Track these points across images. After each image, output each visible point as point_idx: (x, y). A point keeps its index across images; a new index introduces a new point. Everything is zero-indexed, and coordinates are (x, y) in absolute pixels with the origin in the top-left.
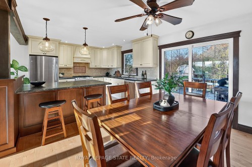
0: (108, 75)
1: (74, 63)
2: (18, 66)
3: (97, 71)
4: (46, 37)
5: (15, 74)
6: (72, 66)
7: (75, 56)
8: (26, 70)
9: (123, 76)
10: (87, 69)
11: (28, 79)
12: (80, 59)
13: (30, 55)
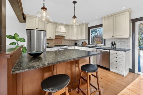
0: (76, 44)
1: (56, 36)
2: (18, 38)
3: (69, 41)
4: (44, 7)
5: (17, 44)
6: (54, 38)
7: (56, 31)
8: (24, 41)
9: (89, 45)
10: (63, 41)
11: (26, 48)
12: (59, 33)
13: (27, 29)
